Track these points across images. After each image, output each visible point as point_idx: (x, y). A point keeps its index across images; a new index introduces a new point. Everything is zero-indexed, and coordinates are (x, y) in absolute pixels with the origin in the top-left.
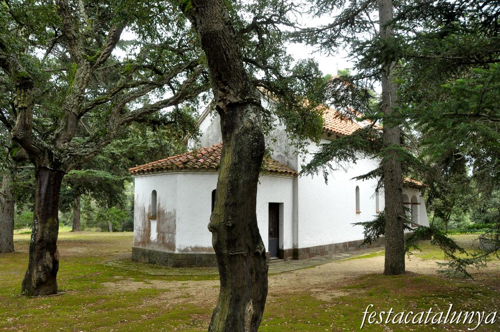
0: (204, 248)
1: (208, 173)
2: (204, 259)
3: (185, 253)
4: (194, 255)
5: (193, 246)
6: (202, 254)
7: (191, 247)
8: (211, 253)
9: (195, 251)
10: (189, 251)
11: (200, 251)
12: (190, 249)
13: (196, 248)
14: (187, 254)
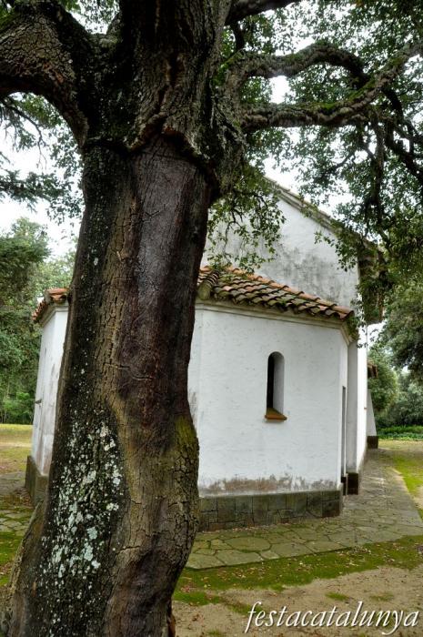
0: (251, 481)
1: (249, 313)
2: (252, 506)
3: (212, 495)
4: (234, 499)
5: (229, 478)
6: (247, 497)
7: (224, 482)
8: (263, 493)
9: (233, 490)
10: (219, 490)
11: (242, 489)
12: (222, 486)
13: (235, 484)
14: (218, 498)
